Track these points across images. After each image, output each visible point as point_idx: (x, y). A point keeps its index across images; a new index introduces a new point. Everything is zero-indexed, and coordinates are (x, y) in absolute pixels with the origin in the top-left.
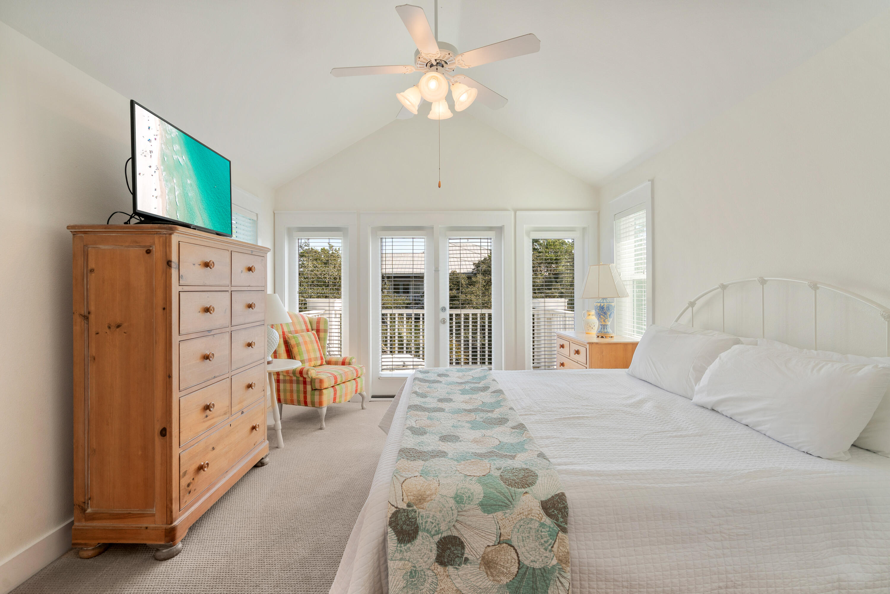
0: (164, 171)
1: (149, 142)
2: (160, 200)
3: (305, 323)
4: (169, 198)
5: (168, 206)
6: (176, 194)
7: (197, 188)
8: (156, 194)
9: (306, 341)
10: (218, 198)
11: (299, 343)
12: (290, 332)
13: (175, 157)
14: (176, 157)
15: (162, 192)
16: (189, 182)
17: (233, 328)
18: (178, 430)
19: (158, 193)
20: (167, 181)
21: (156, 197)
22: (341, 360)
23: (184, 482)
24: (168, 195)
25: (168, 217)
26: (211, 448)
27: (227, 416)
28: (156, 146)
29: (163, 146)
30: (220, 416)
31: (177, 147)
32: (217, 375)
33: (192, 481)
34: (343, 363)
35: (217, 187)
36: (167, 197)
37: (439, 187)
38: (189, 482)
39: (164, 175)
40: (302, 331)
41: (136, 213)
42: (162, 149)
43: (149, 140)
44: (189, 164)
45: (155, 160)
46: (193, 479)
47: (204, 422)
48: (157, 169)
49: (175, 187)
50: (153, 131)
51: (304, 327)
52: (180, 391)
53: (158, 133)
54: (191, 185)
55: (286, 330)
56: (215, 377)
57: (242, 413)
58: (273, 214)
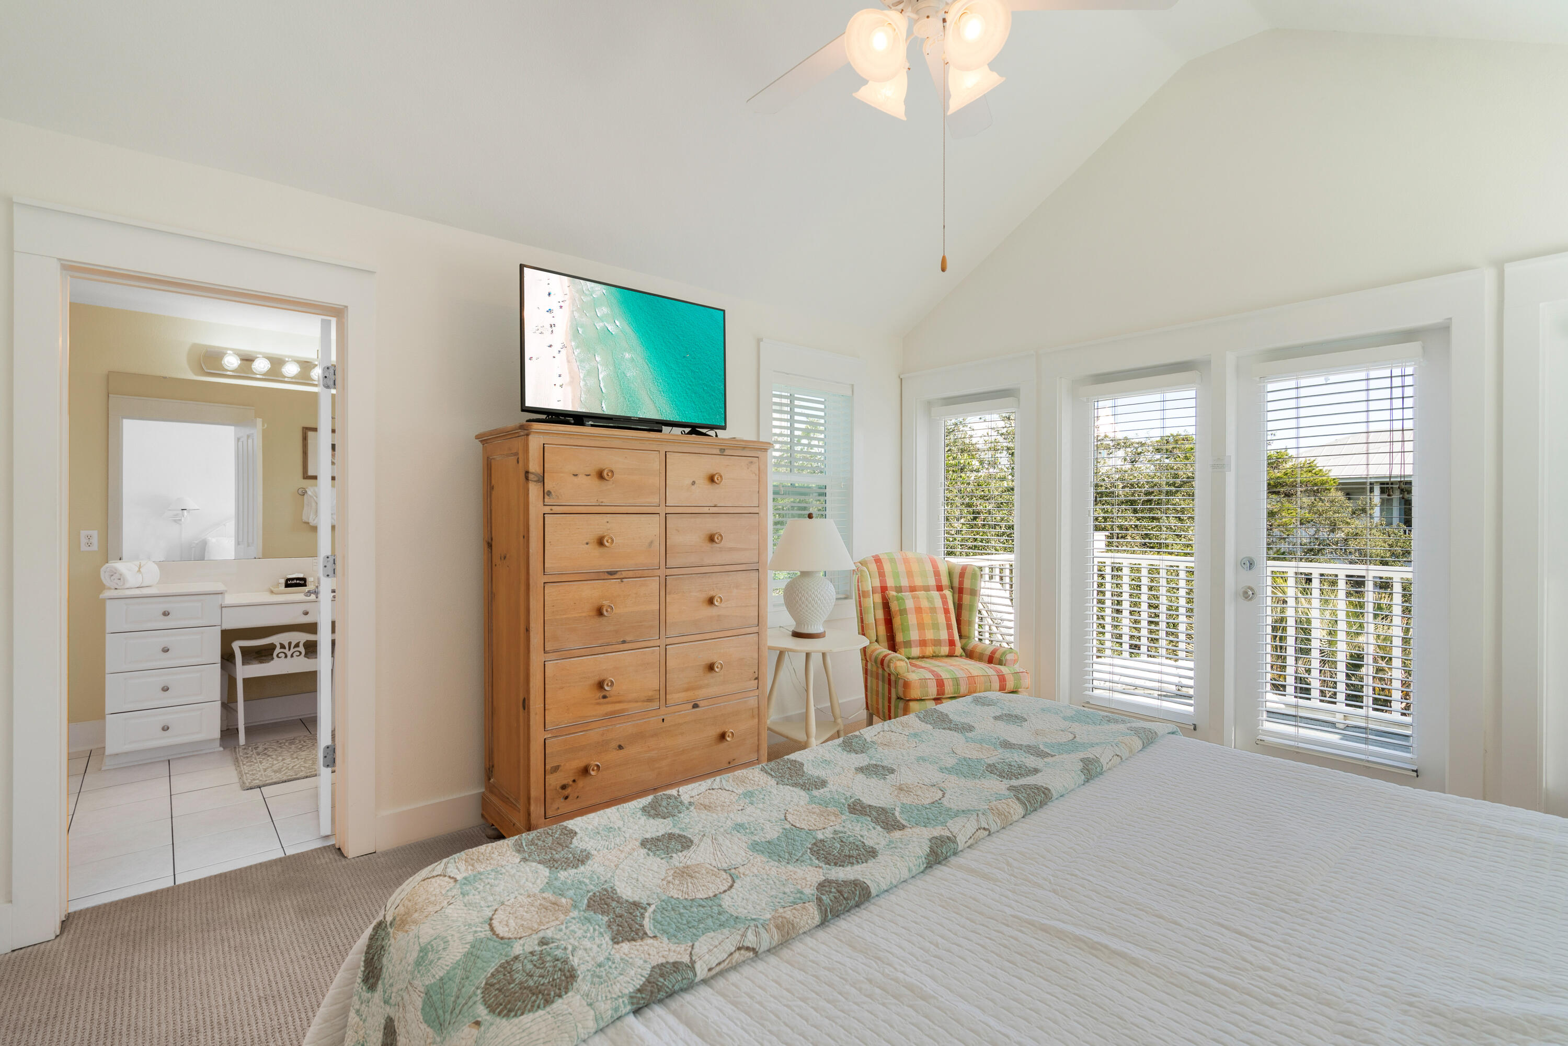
0: (577, 347)
1: (548, 313)
2: (569, 389)
3: (937, 574)
4: (586, 385)
5: (583, 396)
6: (601, 376)
7: (646, 363)
8: (559, 381)
9: (920, 608)
10: (692, 371)
11: (905, 610)
12: (899, 589)
13: (599, 325)
14: (601, 324)
15: (572, 377)
16: (627, 356)
17: (669, 572)
18: (543, 705)
19: (566, 378)
20: (582, 361)
21: (561, 386)
22: (988, 653)
23: (555, 781)
24: (584, 380)
25: (584, 411)
26: (615, 744)
27: (655, 705)
28: (562, 319)
29: (576, 314)
30: (637, 702)
31: (603, 311)
32: (628, 639)
33: (571, 783)
34: (991, 660)
35: (690, 355)
36: (582, 383)
37: (943, 270)
38: (565, 782)
39: (576, 353)
40: (927, 589)
41: (525, 409)
42: (573, 318)
43: (550, 311)
44: (628, 330)
45: (561, 335)
46: (574, 781)
47: (598, 704)
48: (564, 347)
49: (599, 367)
50: (558, 296)
51: (932, 582)
52: (545, 652)
53: (567, 297)
54: (632, 360)
55: (890, 583)
56: (624, 642)
57: (695, 706)
58: (899, 381)
